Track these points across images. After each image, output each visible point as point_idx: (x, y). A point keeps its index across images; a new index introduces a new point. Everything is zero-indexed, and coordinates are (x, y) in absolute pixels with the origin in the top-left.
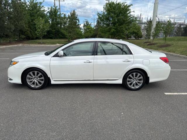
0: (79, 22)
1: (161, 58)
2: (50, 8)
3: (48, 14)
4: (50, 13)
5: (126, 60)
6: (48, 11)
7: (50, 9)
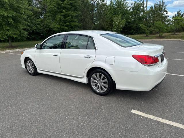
0: (167, 13)
1: (134, 56)
2: (134, 3)
3: (131, 10)
4: (133, 9)
5: (87, 56)
6: (131, 6)
7: (133, 5)
